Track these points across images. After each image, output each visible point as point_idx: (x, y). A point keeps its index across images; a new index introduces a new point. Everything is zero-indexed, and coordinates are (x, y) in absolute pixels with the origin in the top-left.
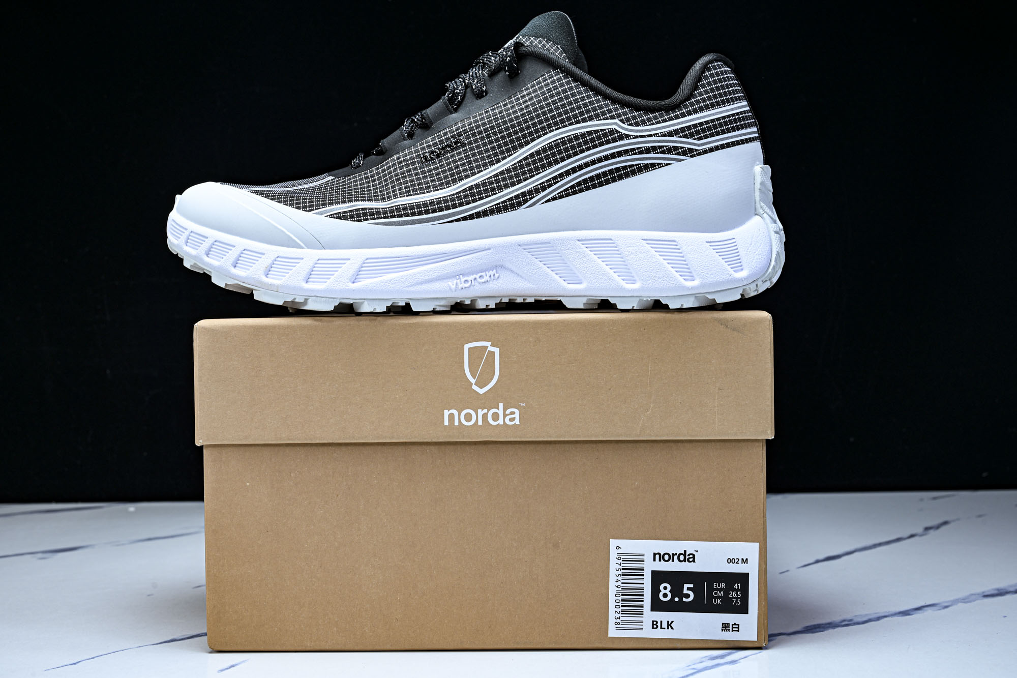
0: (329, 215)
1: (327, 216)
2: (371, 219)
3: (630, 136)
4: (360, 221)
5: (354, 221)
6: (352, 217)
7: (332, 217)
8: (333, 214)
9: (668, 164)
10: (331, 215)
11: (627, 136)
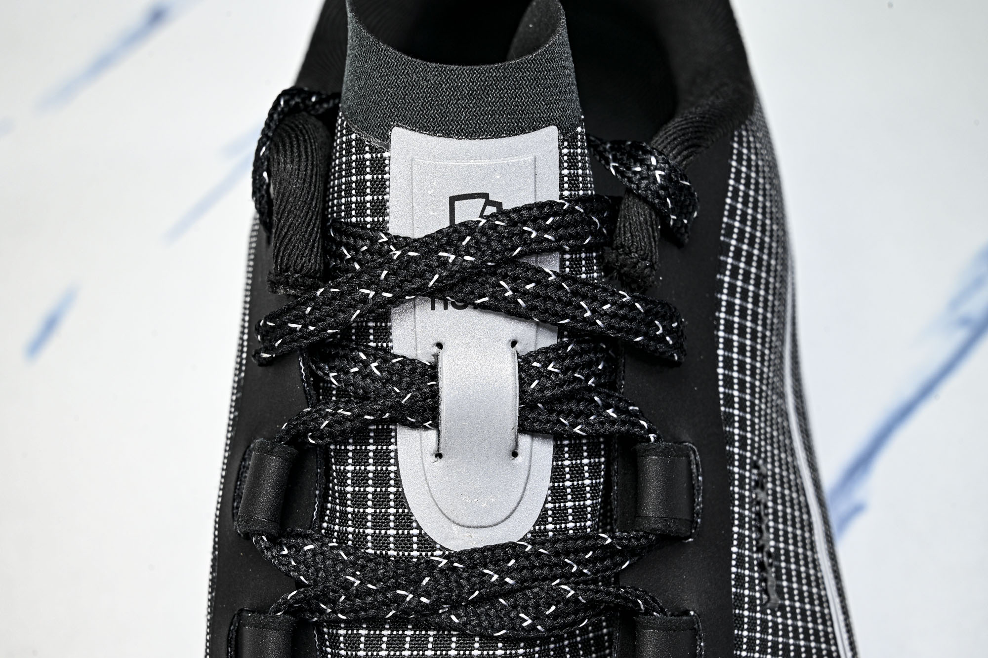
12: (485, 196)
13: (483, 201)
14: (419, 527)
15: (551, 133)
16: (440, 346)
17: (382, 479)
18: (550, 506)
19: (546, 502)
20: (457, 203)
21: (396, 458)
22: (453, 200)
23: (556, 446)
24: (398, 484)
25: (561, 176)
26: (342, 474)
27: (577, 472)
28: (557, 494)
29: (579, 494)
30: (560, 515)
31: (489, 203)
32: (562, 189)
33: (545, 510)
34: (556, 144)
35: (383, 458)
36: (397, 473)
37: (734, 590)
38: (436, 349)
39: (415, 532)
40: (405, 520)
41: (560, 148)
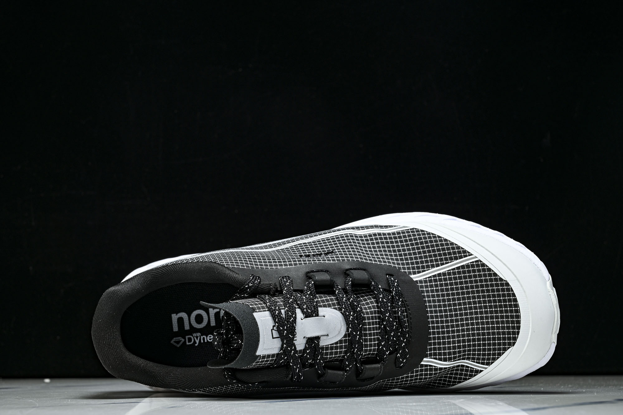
12: (272, 330)
14: (342, 338)
16: (304, 337)
17: (332, 348)
19: (332, 308)
20: (274, 337)
21: (327, 345)
22: (273, 338)
23: (319, 307)
24: (333, 344)
26: (330, 358)
27: (323, 301)
29: (328, 300)
31: (273, 329)
35: (327, 348)
36: (330, 345)
38: (305, 338)
39: (343, 339)
40: (341, 341)
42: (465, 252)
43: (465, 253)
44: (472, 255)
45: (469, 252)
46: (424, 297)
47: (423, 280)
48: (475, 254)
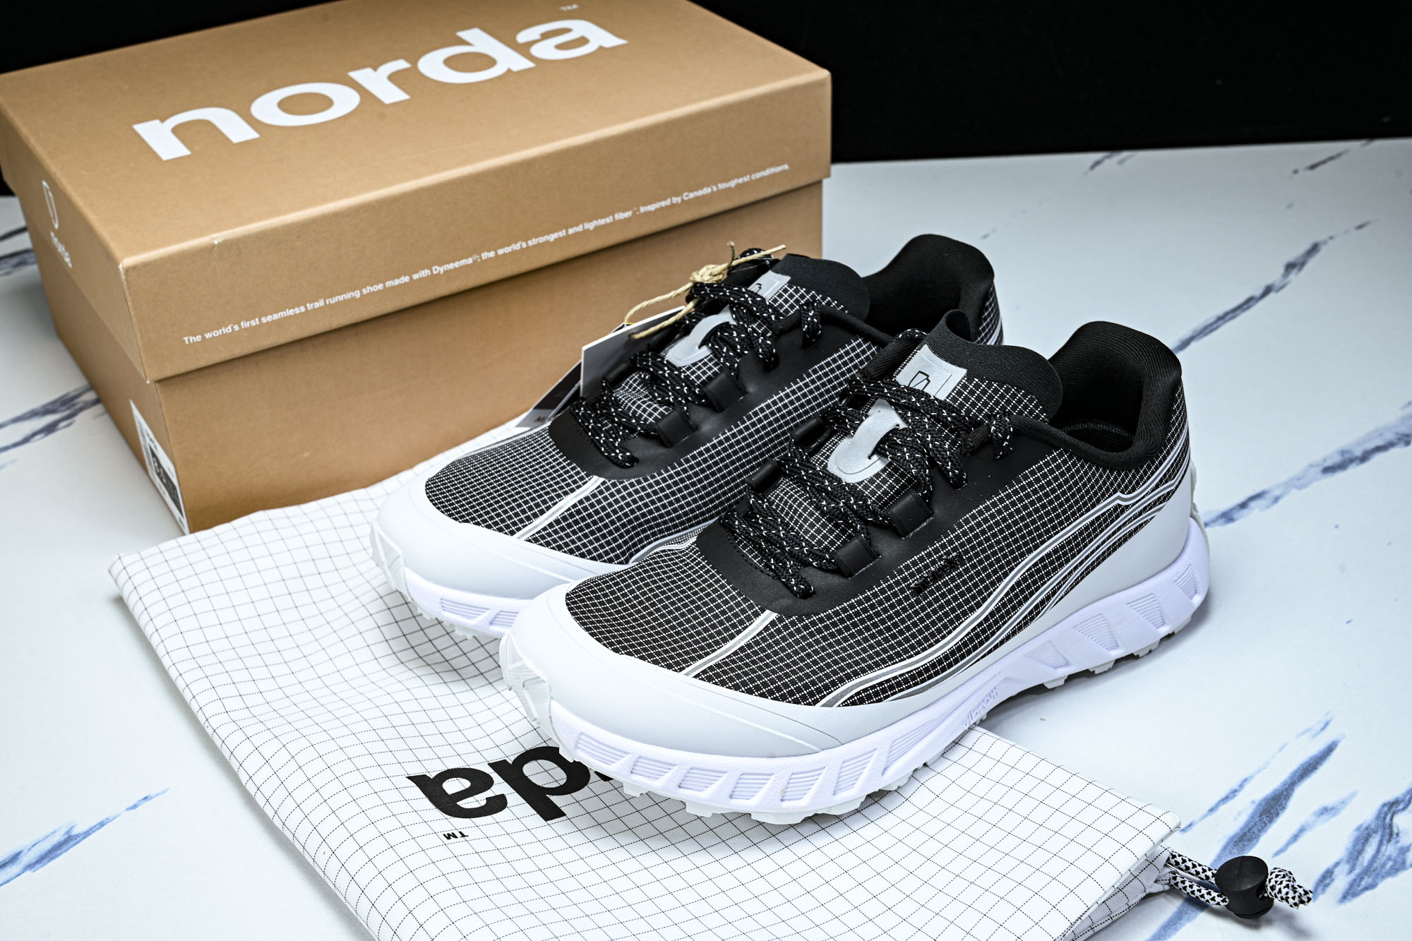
0: (842, 704)
1: (839, 706)
2: (892, 694)
3: (1128, 506)
4: (880, 701)
5: (874, 702)
6: (869, 697)
7: (846, 705)
8: (846, 701)
9: (1152, 518)
10: (844, 702)
11: (1127, 507)
12: (928, 376)
13: (926, 377)
15: (963, 372)
18: (866, 482)
19: (866, 479)
22: (920, 372)
23: (885, 468)
25: (956, 387)
27: (884, 481)
28: (871, 481)
29: (879, 487)
30: (866, 487)
32: (947, 397)
33: (863, 481)
34: (963, 376)
37: (902, 566)
41: (963, 378)
42: (709, 679)
43: (707, 676)
44: (695, 677)
45: (702, 679)
46: (740, 594)
47: (754, 619)
48: (690, 679)
